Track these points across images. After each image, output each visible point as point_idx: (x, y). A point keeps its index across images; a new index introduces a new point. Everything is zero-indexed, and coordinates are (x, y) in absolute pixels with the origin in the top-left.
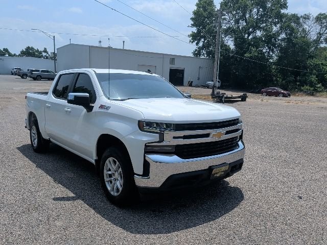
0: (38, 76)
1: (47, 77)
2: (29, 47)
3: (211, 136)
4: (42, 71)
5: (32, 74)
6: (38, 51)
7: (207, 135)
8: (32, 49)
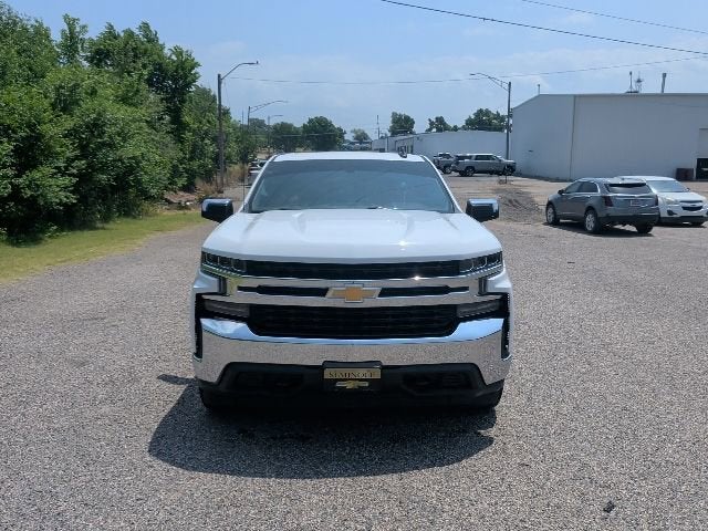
0: (467, 168)
1: (485, 168)
2: (481, 110)
3: (329, 294)
4: (477, 158)
5: (458, 163)
6: (498, 116)
7: (322, 292)
8: (487, 113)
